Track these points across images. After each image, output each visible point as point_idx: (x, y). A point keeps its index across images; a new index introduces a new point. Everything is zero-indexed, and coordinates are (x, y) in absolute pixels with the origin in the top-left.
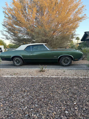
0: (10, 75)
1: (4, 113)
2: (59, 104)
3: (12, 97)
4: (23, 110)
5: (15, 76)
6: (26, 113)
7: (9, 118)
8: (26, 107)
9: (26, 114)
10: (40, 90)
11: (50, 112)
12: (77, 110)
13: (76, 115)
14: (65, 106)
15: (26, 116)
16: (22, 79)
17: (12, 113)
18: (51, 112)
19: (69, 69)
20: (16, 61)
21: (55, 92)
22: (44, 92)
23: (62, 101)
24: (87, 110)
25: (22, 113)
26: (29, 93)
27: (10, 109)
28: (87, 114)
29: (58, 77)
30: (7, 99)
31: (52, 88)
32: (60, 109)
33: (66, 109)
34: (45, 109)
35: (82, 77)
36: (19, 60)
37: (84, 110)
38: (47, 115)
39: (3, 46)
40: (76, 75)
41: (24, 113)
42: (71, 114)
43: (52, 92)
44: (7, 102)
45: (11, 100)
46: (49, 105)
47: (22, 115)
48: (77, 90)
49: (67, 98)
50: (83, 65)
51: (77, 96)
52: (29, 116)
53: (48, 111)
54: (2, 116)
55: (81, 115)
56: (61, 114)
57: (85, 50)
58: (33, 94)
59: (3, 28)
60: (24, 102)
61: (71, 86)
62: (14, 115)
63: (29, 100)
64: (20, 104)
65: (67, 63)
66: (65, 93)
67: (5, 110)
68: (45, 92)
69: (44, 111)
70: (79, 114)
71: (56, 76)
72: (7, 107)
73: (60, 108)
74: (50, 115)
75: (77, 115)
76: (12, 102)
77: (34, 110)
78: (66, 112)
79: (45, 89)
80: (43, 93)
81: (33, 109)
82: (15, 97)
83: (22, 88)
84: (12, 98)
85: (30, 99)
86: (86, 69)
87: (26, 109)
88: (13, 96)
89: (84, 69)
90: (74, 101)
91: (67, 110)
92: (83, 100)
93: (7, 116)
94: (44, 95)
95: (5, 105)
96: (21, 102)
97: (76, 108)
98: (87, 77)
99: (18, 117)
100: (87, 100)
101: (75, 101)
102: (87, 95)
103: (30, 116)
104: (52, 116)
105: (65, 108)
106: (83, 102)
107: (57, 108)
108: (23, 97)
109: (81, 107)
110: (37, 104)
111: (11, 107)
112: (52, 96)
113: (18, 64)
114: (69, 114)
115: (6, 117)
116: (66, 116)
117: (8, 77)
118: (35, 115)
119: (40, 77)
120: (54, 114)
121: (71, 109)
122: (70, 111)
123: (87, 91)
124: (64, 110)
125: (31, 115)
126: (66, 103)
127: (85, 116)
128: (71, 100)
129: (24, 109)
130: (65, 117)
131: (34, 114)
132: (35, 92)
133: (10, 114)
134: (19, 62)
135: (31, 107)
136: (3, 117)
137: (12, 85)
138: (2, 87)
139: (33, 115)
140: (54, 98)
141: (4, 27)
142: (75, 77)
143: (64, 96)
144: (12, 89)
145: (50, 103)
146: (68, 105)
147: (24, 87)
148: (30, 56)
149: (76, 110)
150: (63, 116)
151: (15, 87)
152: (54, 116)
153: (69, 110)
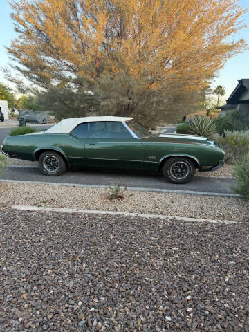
0: (35, 205)
1: (31, 314)
2: (152, 298)
3: (45, 273)
4: (73, 309)
5: (47, 209)
6: (80, 317)
7: (45, 327)
8: (80, 303)
9: (81, 320)
10: (111, 257)
11: (132, 318)
12: (191, 315)
13: (188, 327)
14: (167, 302)
15: (80, 324)
16: (65, 218)
17: (50, 317)
18: (135, 316)
19: (185, 194)
20: (47, 163)
21: (146, 263)
22: (120, 265)
23: (161, 290)
24: (212, 314)
25: (72, 318)
26: (84, 265)
27: (44, 307)
28: (211, 325)
29: (157, 216)
30: (35, 278)
31: (139, 252)
32: (155, 310)
33: (167, 310)
34: (121, 310)
35: (215, 221)
36: (55, 160)
37: (206, 316)
38: (127, 324)
39: (6, 102)
40: (200, 215)
41: (75, 316)
42: (177, 325)
43: (140, 264)
44: (35, 288)
45: (45, 282)
46: (131, 298)
47: (72, 321)
48: (196, 260)
49: (171, 283)
50: (222, 180)
51: (196, 278)
52: (87, 324)
53: (128, 313)
54: (28, 322)
55: (197, 328)
56: (155, 322)
57: (232, 139)
58: (95, 268)
59: (9, 58)
60: (74, 288)
61: (185, 249)
62: (54, 322)
63: (86, 284)
64: (67, 293)
65: (182, 176)
66: (168, 269)
67: (33, 307)
68: (123, 265)
69: (119, 314)
70: (195, 324)
71: (150, 213)
72: (36, 300)
73: (155, 307)
74: (132, 324)
75: (190, 326)
76: (47, 288)
77: (97, 310)
78: (168, 318)
79: (123, 255)
80: (117, 268)
81: (95, 308)
82: (53, 276)
83: (67, 249)
84: (46, 278)
85: (88, 282)
86: (229, 197)
87: (81, 308)
88: (49, 271)
89: (223, 196)
90: (188, 290)
91: (169, 313)
92: (206, 291)
93: (40, 322)
94: (120, 272)
95: (32, 294)
96: (69, 290)
97: (189, 310)
98: (227, 222)
99: (64, 326)
100: (217, 290)
101: (189, 292)
102: (219, 276)
103: (90, 324)
104: (137, 325)
105: (165, 308)
106: (206, 296)
107: (147, 307)
108: (71, 276)
109: (201, 307)
110: (104, 295)
111: (46, 299)
112: (138, 275)
113: (52, 169)
114: (172, 324)
115: (38, 324)
116: (166, 328)
117: (28, 211)
118: (100, 323)
119: (110, 216)
120: (140, 323)
121: (180, 311)
122: (175, 316)
123: (220, 265)
124: (163, 314)
125: (92, 322)
126: (169, 294)
127: (206, 328)
128: (181, 288)
129: (76, 307)
130: (164, 329)
131: (98, 321)
132: (98, 261)
133: (45, 318)
134: (56, 165)
135: (91, 303)
136: (32, 326)
137: (42, 239)
138: (18, 242)
139: (95, 323)
140: (144, 281)
141: (13, 57)
142: (198, 220)
143: (165, 278)
144: (43, 250)
145: (133, 295)
146: (172, 301)
147: (71, 247)
148: (85, 152)
149: (189, 313)
150: (161, 327)
151: (50, 244)
152: (141, 325)
153: (173, 313)
